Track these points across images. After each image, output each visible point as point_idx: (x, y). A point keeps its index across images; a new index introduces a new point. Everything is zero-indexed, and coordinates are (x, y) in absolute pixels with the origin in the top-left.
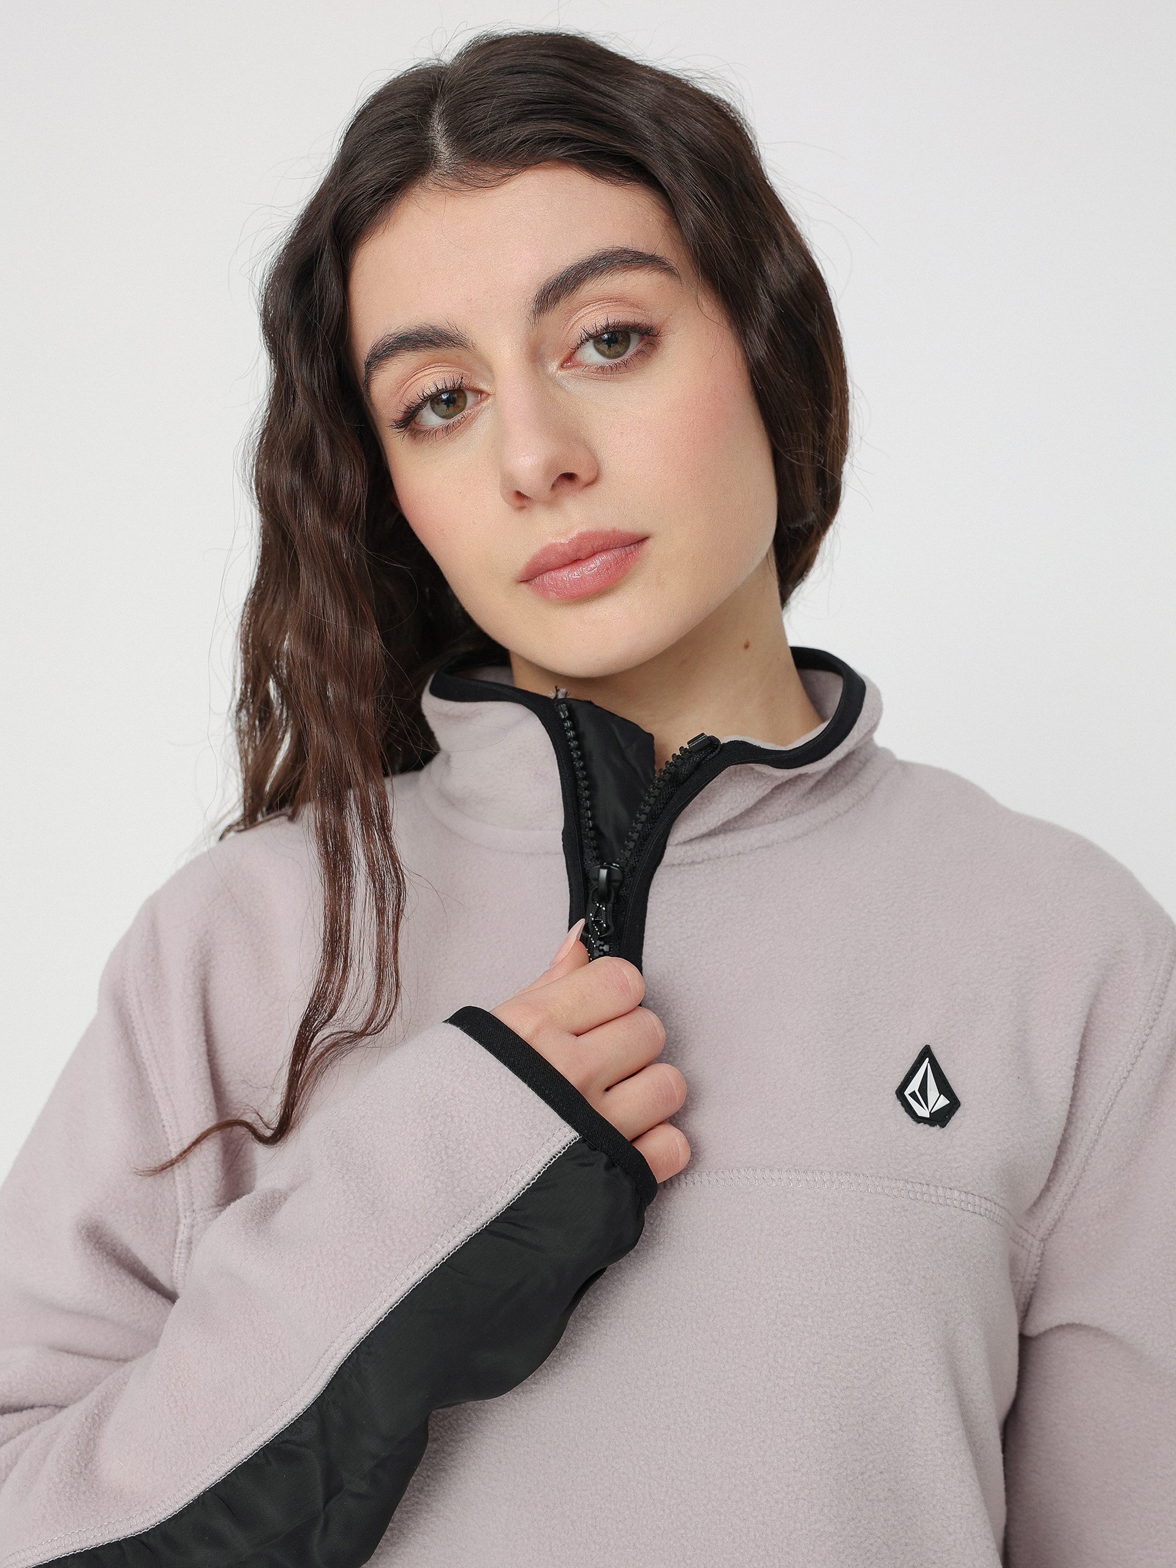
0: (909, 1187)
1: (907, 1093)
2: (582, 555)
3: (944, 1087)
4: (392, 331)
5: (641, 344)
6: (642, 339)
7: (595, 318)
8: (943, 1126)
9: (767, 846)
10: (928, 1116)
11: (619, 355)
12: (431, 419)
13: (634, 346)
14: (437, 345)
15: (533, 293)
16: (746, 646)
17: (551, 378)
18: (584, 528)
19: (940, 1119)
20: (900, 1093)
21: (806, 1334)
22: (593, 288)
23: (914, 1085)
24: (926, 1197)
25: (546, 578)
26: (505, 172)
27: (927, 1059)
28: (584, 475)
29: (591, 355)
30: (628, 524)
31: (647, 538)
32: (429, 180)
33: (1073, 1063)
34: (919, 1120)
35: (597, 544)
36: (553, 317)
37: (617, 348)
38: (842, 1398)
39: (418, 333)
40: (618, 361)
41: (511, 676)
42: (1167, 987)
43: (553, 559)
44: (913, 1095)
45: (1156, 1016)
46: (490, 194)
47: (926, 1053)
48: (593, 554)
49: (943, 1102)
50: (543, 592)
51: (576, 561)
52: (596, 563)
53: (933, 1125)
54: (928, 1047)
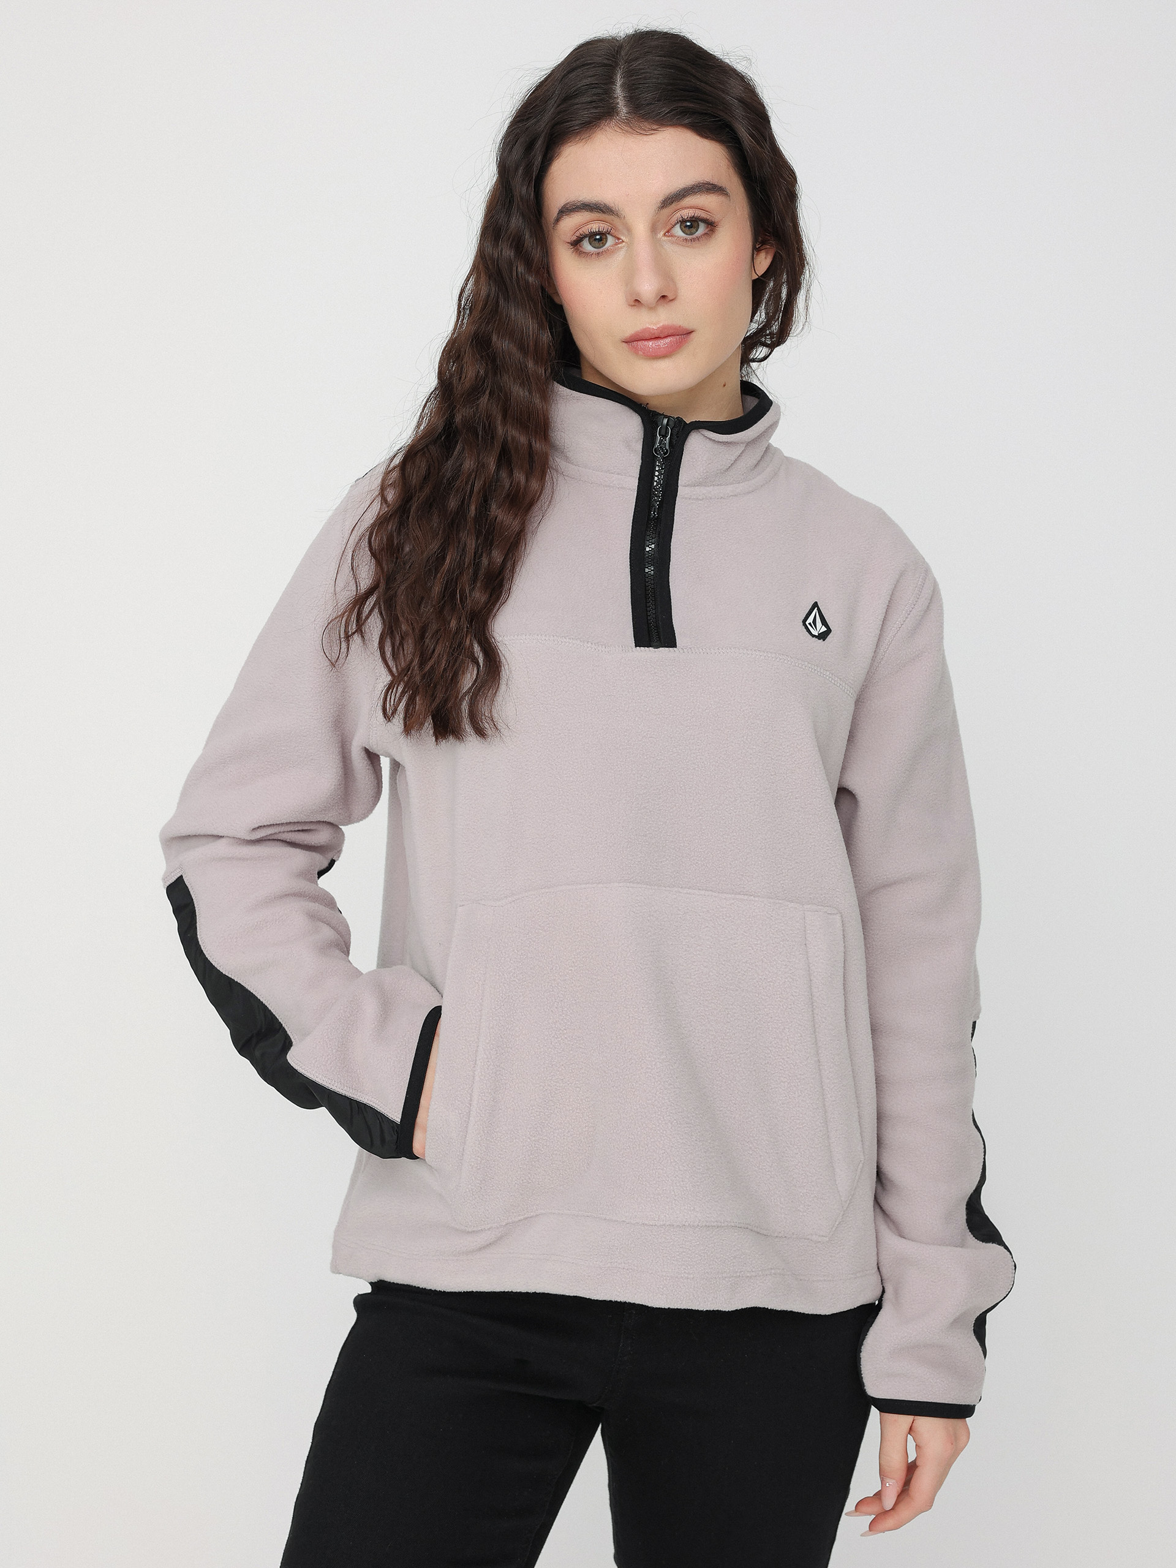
0: (811, 666)
1: (807, 623)
2: (662, 336)
3: (824, 622)
4: (581, 199)
5: (707, 230)
6: (707, 227)
7: (687, 213)
8: (824, 640)
9: (735, 495)
10: (817, 635)
11: (692, 234)
12: (587, 246)
13: (702, 229)
14: (604, 212)
15: (661, 198)
16: (724, 386)
17: (660, 240)
18: (666, 323)
19: (823, 636)
20: (804, 623)
21: (762, 728)
22: (690, 200)
23: (810, 620)
24: (816, 672)
25: (640, 343)
26: (655, 127)
27: (816, 608)
28: (670, 296)
29: (678, 231)
30: (687, 325)
31: (693, 332)
32: (613, 123)
33: (881, 617)
34: (814, 636)
35: (671, 331)
36: (666, 211)
37: (693, 230)
38: (777, 760)
39: (596, 205)
40: (690, 237)
41: (581, 373)
42: (923, 586)
43: (647, 336)
44: (810, 624)
46: (645, 138)
47: (815, 605)
48: (666, 337)
49: (824, 629)
50: (636, 351)
51: (658, 338)
52: (668, 340)
53: (819, 639)
54: (816, 603)
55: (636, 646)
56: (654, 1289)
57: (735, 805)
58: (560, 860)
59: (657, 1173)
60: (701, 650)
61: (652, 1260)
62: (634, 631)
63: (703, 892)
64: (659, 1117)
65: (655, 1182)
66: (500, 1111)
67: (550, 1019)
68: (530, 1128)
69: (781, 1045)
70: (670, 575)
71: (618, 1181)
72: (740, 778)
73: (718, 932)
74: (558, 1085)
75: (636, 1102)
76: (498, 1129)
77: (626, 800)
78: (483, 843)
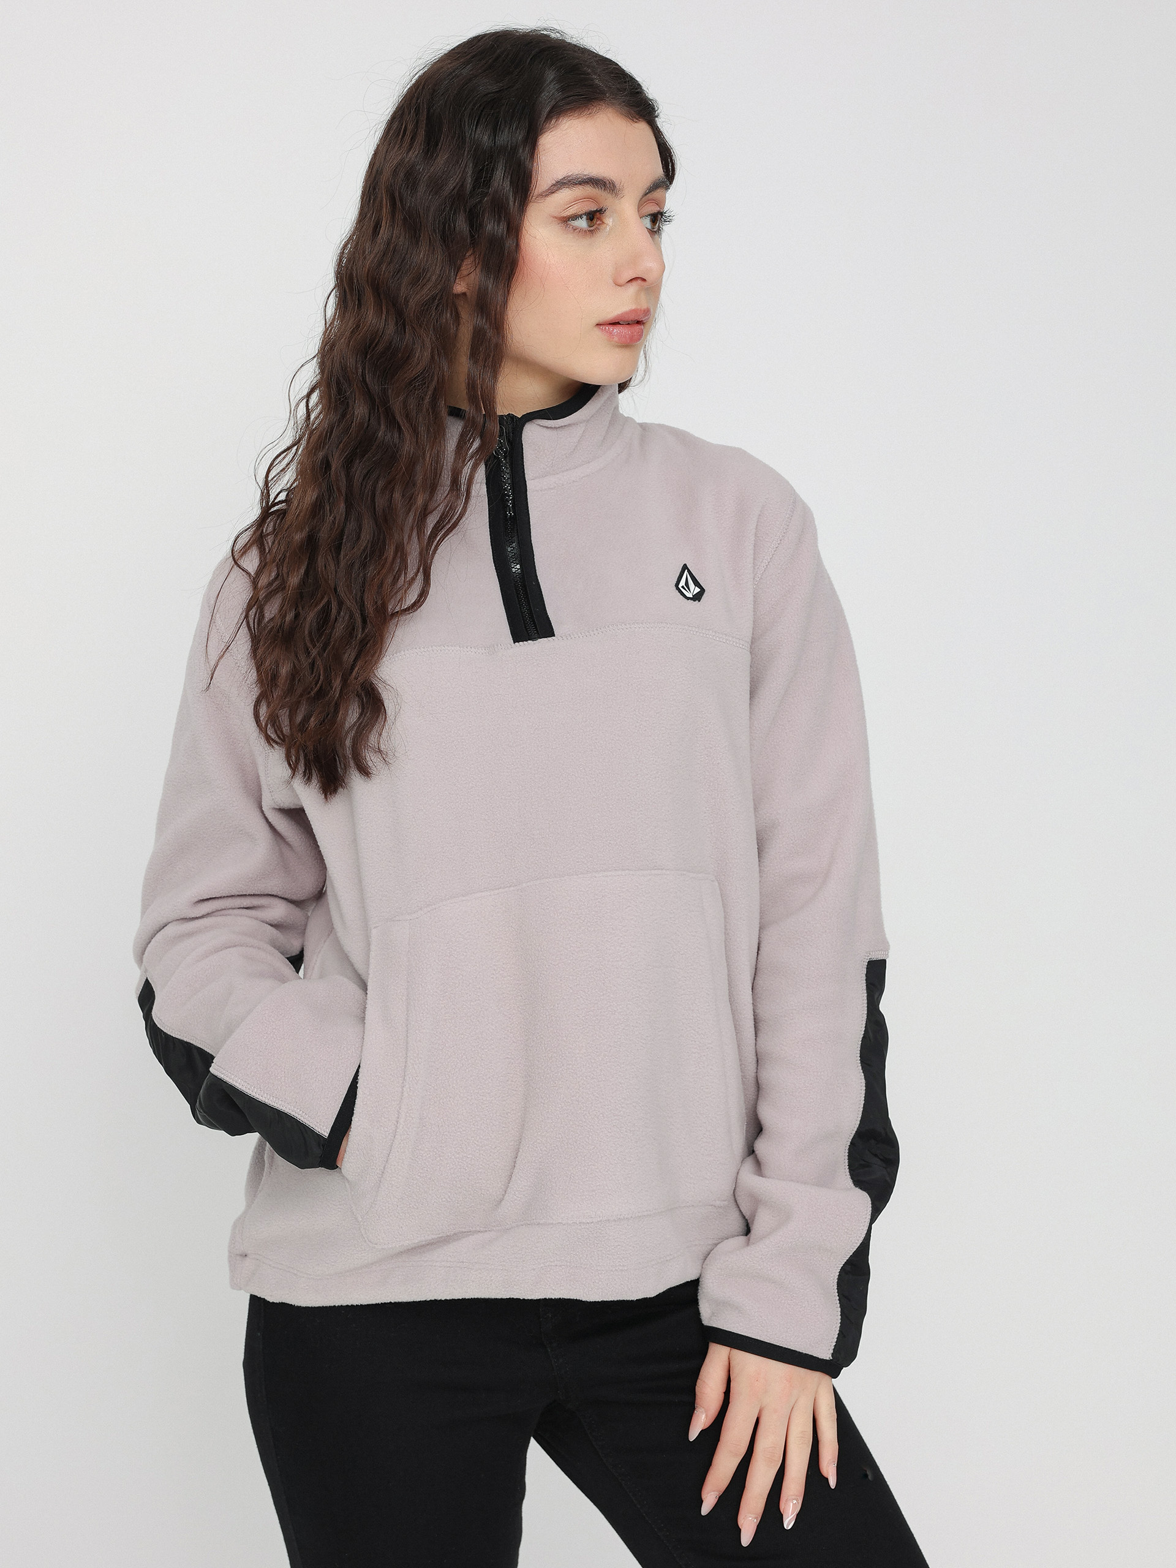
0: (690, 628)
1: (680, 586)
3: (697, 583)
8: (699, 601)
10: (692, 597)
19: (697, 597)
20: (677, 585)
23: (682, 583)
24: (698, 634)
27: (686, 570)
34: (688, 598)
44: (683, 587)
45: (784, 534)
47: (685, 567)
49: (698, 590)
53: (694, 601)
54: (685, 565)
55: (514, 642)
56: (589, 1284)
57: (637, 779)
58: (471, 867)
59: (589, 1170)
60: (580, 635)
61: (587, 1255)
62: (510, 629)
63: (620, 873)
64: (585, 1112)
65: (587, 1179)
66: (424, 1128)
67: (477, 1029)
68: (456, 1144)
69: (692, 1016)
70: (537, 569)
71: (548, 1183)
72: (638, 751)
73: (640, 910)
74: (484, 1098)
75: (560, 1100)
76: (420, 1147)
77: (525, 797)
78: (390, 861)
